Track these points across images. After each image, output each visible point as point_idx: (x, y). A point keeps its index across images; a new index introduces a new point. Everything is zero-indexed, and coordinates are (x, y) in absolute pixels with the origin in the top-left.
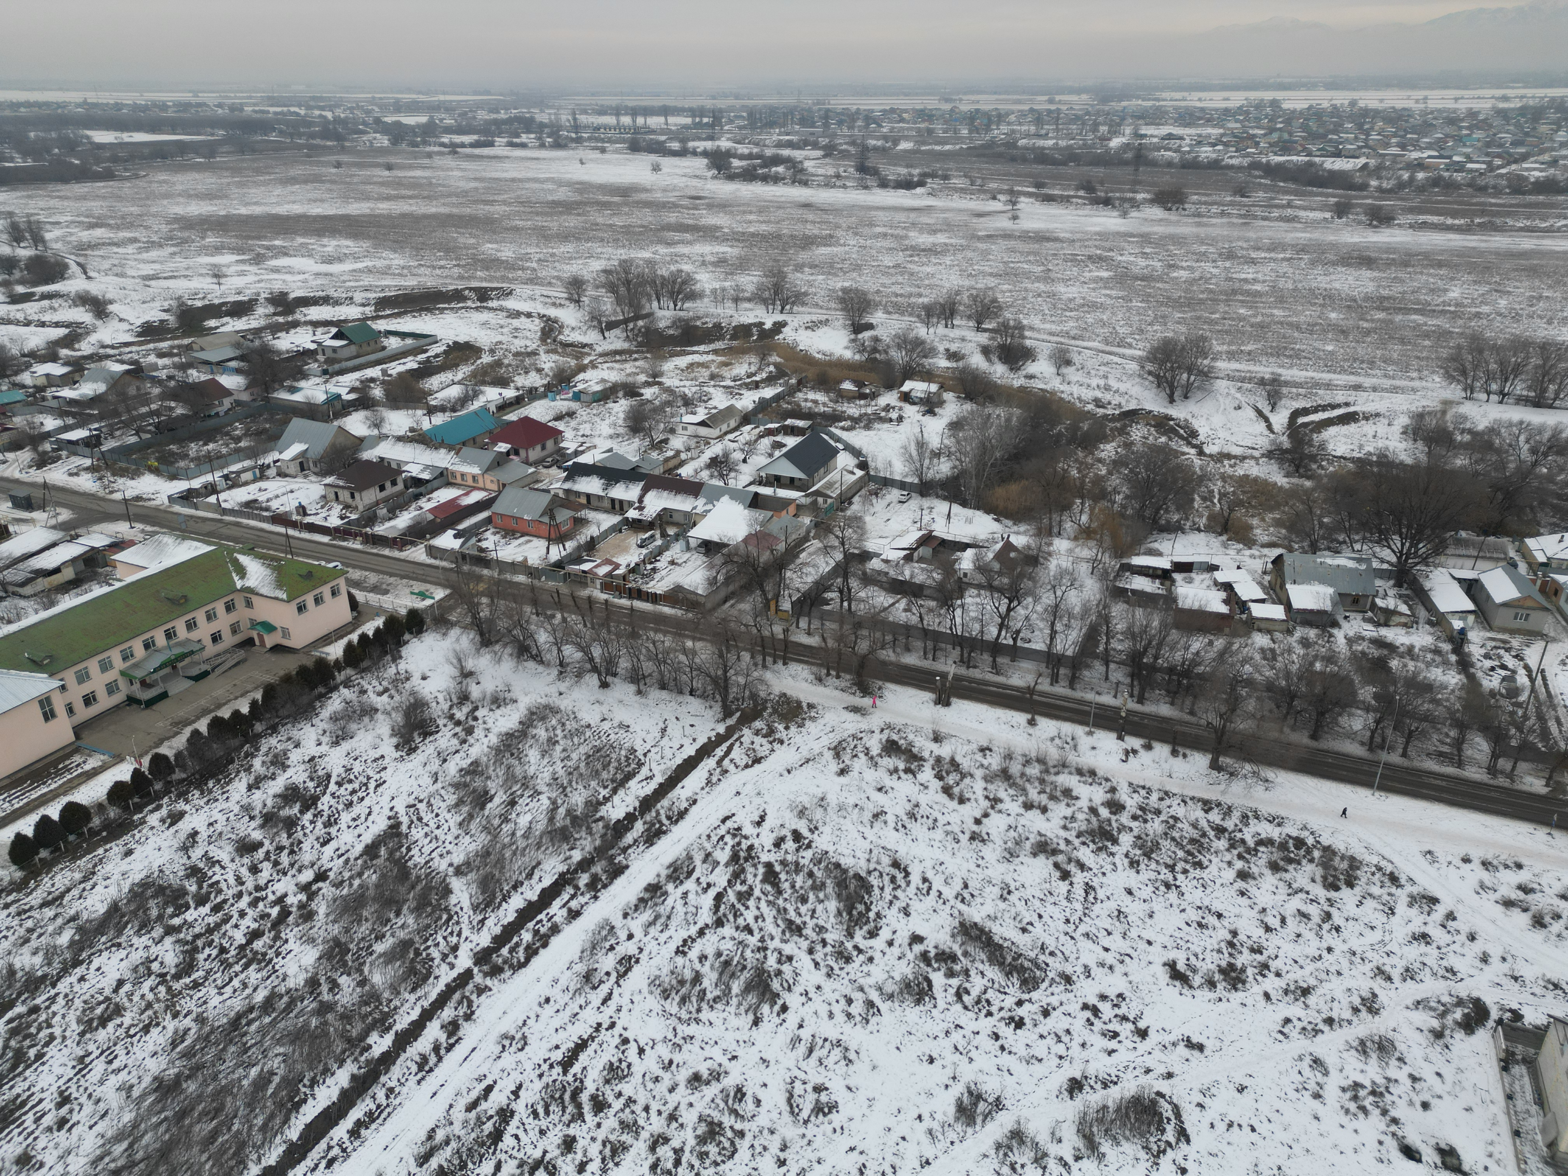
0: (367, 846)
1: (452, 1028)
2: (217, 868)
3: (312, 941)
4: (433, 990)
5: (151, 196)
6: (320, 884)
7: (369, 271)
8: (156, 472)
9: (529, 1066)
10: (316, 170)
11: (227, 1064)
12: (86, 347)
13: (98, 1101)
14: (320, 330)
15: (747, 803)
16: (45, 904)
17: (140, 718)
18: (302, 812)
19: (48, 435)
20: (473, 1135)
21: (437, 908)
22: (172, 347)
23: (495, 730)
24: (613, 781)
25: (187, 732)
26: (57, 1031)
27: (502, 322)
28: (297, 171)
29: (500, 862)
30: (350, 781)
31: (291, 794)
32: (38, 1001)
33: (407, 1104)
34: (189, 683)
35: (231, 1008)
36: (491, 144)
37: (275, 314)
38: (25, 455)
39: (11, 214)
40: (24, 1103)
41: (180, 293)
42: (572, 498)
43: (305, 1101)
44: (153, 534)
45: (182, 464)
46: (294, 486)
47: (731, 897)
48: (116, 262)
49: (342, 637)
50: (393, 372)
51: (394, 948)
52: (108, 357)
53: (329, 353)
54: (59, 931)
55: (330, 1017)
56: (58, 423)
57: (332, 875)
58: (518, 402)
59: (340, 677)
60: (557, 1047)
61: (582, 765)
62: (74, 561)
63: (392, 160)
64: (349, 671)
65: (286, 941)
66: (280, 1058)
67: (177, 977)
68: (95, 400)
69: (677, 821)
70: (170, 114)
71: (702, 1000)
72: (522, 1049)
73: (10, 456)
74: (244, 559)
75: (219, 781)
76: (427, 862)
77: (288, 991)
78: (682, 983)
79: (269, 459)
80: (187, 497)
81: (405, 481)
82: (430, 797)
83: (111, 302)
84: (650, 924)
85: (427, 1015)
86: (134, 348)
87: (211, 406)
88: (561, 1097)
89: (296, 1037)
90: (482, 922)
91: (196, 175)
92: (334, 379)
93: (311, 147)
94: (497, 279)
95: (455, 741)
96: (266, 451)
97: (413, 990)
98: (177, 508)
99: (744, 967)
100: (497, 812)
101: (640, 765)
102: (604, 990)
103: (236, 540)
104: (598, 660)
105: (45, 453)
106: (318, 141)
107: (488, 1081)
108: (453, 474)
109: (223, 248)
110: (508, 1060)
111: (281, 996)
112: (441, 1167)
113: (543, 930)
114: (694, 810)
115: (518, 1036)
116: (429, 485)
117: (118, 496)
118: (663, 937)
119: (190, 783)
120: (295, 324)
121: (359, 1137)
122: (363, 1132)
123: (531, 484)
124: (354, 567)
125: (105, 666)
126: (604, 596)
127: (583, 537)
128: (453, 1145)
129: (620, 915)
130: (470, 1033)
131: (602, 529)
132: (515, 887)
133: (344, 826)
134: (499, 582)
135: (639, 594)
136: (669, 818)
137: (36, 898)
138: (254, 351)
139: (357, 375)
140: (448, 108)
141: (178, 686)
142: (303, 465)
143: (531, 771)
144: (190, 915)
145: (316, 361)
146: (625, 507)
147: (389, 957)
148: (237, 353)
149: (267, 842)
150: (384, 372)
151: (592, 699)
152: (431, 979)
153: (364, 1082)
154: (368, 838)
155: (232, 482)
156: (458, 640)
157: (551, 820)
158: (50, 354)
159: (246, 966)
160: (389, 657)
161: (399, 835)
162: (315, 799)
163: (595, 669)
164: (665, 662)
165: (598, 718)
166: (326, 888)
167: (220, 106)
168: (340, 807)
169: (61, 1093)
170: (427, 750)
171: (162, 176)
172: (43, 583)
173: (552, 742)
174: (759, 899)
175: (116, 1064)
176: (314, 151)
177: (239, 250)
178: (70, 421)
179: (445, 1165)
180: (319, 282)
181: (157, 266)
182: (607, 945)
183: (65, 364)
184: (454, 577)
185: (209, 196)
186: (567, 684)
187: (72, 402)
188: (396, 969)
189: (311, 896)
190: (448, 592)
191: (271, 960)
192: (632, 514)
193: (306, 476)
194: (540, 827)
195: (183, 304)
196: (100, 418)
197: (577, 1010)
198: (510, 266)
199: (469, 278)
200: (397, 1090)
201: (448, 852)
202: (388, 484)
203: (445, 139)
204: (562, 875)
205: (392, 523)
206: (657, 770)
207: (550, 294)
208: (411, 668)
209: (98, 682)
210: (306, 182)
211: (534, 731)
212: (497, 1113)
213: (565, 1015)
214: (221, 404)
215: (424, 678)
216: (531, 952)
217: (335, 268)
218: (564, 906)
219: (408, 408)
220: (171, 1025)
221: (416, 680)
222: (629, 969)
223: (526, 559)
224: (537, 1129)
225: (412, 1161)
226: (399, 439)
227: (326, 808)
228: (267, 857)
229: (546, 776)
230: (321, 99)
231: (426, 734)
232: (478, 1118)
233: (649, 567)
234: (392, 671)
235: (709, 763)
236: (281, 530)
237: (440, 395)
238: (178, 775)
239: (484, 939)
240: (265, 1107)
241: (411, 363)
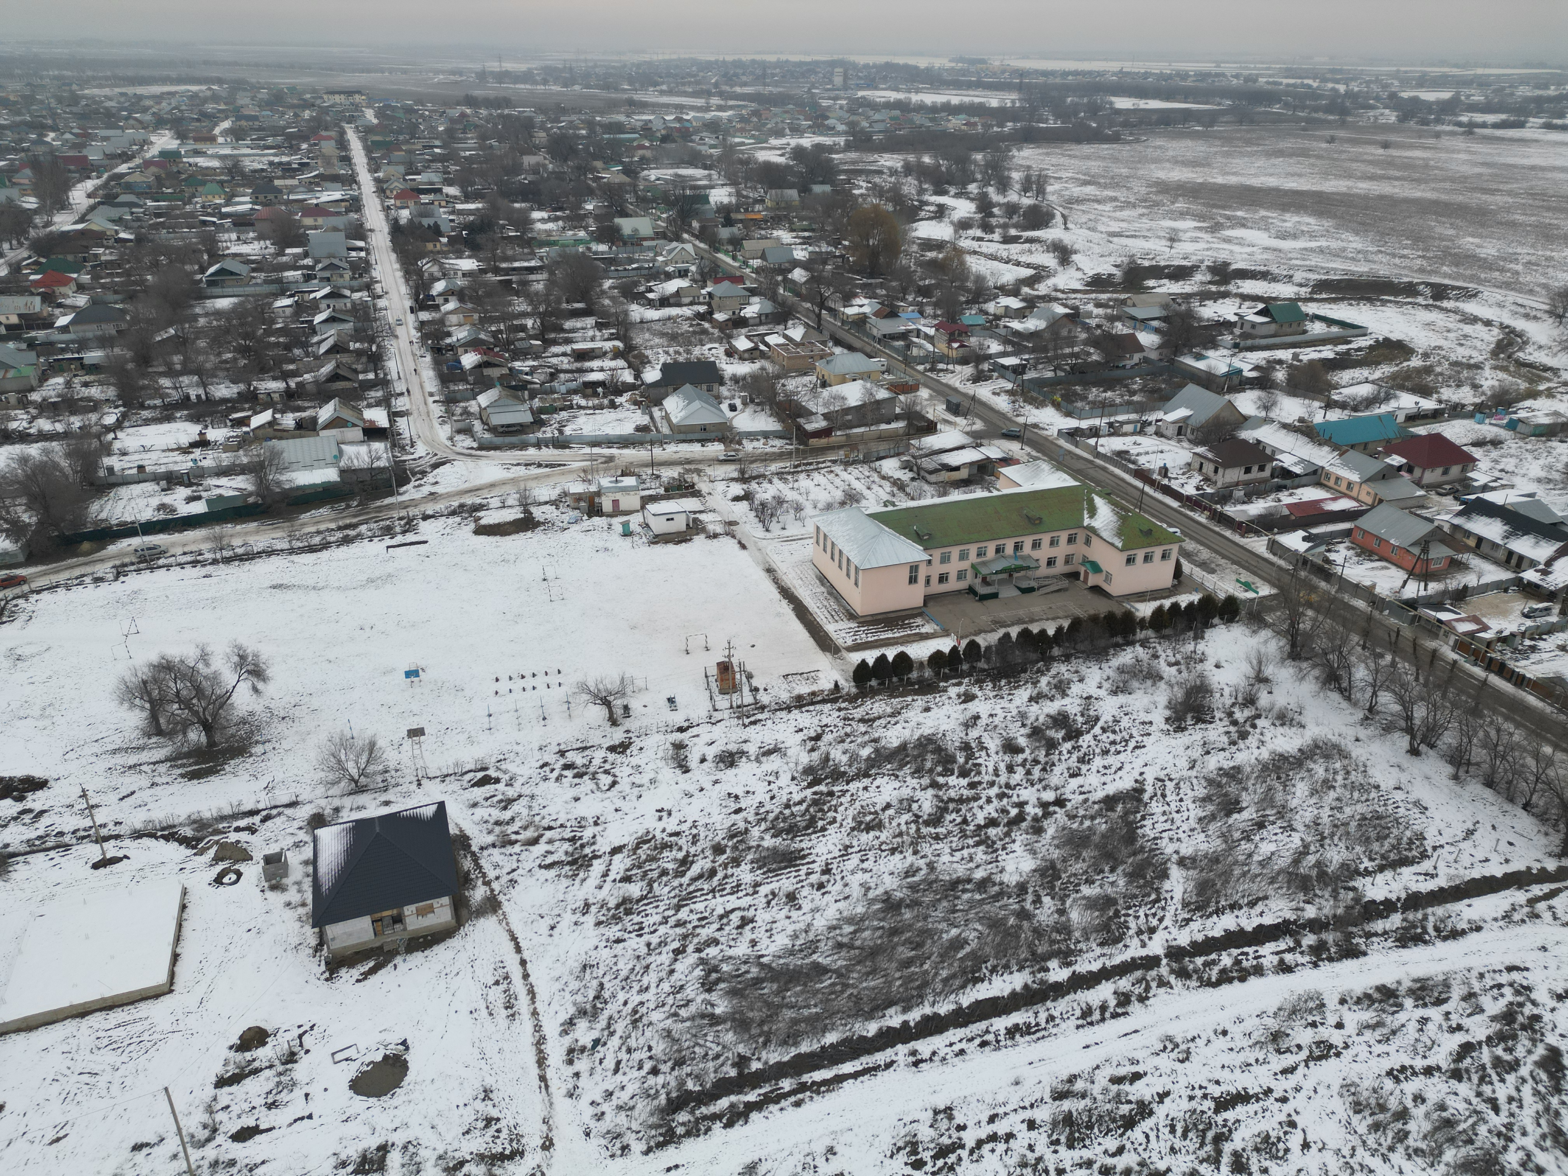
0: (1107, 796)
1: (1124, 999)
2: (983, 753)
3: (1033, 852)
4: (1120, 956)
5: (1144, 160)
6: (1057, 809)
7: (1321, 251)
8: (1057, 406)
9: (1183, 1082)
10: (1307, 144)
11: (937, 913)
12: (1042, 289)
13: (846, 885)
14: (1247, 304)
15: (1552, 965)
16: (862, 720)
17: (972, 606)
18: (1064, 739)
19: (990, 357)
20: (1108, 1106)
21: (1149, 884)
22: (1110, 300)
23: (1270, 746)
24: (1383, 857)
25: (1001, 632)
26: (839, 819)
27: (1451, 326)
28: (1287, 144)
29: (1226, 875)
30: (1114, 732)
31: (1061, 720)
32: (835, 789)
33: (1061, 1038)
34: (1019, 593)
35: (955, 871)
36: (1521, 125)
37: (1210, 283)
38: (968, 370)
39: (1029, 168)
40: (804, 857)
41: (1134, 251)
42: (1459, 536)
43: (983, 981)
44: (1036, 459)
45: (1079, 404)
46: (1165, 448)
47: (1485, 1055)
48: (1092, 217)
49: (1155, 599)
50: (1305, 358)
51: (1098, 898)
52: (1056, 299)
53: (1247, 328)
54: (863, 745)
55: (1025, 924)
56: (1001, 348)
57: (1069, 805)
58: (1435, 416)
59: (1140, 635)
60: (1218, 1082)
61: (1354, 824)
62: (972, 464)
63: (1393, 138)
64: (1150, 633)
65: (1014, 841)
66: (976, 934)
67: (927, 823)
68: (1034, 335)
69: (1445, 939)
70: (1189, 83)
71: (1401, 1141)
72: (1182, 1061)
73: (958, 368)
74: (1099, 501)
75: (1009, 683)
76: (1155, 838)
77: (1001, 883)
78: (1383, 1108)
79: (1152, 417)
80: (1073, 435)
81: (1274, 469)
82: (1180, 780)
83: (1076, 252)
84: (1368, 1027)
85: (1105, 974)
86: (1079, 296)
87: (1122, 358)
88: (1204, 1131)
89: (995, 924)
90: (1188, 921)
91: (1189, 143)
92: (1242, 355)
93: (1309, 121)
94: (1464, 278)
95: (1225, 739)
96: (1153, 409)
97: (1101, 944)
98: (1062, 442)
99: (1470, 1142)
100: (1241, 826)
101: (1424, 856)
102: (1289, 1060)
103: (1098, 483)
104: (1417, 722)
105: (983, 371)
106: (1321, 115)
107: (1140, 1069)
108: (1328, 475)
109: (1187, 213)
110: (1165, 1062)
111: (994, 884)
112: (1070, 1112)
113: (1245, 964)
114: (1474, 936)
115: (1183, 1047)
116: (1297, 480)
117: (1021, 420)
118: (1379, 1049)
119: (988, 675)
120: (1225, 295)
121: (1013, 1038)
122: (1017, 1036)
123: (1414, 507)
124: (1192, 538)
125: (963, 556)
126: (1453, 656)
127: (1455, 582)
128: (1088, 1101)
129: (1336, 998)
130: (1138, 1015)
131: (1482, 581)
132: (1233, 907)
133: (1094, 769)
134: (1333, 600)
135: (1502, 670)
136: (1437, 929)
137: (858, 713)
138: (1178, 314)
139: (1266, 354)
140: (1481, 83)
141: (1008, 592)
142: (1181, 430)
143: (1293, 803)
144: (952, 780)
145: (1232, 333)
146: (1524, 565)
147: (1092, 904)
148: (1163, 313)
149: (1028, 751)
150: (1295, 357)
151: (1393, 761)
152: (1121, 945)
153: (1033, 996)
154: (1111, 790)
155: (1115, 430)
156: (1266, 642)
157: (1296, 862)
158: (1013, 291)
159: (977, 844)
160: (1191, 634)
161: (1139, 800)
162: (1078, 734)
163: (1409, 730)
164: (1503, 758)
165: (1392, 783)
166: (1060, 814)
167: (1237, 76)
168: (1098, 751)
169: (827, 864)
170: (1195, 735)
171: (1159, 142)
172: (945, 476)
173: (1328, 785)
174: (1524, 1081)
175: (865, 865)
176: (1312, 123)
177: (1201, 217)
178: (1010, 349)
179: (1075, 1114)
180: (1265, 256)
181: (1124, 225)
182: (1310, 1019)
183: (1023, 300)
184: (1287, 579)
185: (1193, 164)
186: (1370, 731)
187: (1017, 333)
188: (1091, 918)
189: (1047, 815)
190: (1274, 591)
191: (997, 850)
192: (1530, 575)
193: (1179, 441)
194: (1282, 862)
195: (1134, 262)
196: (1032, 351)
197: (1253, 1062)
198: (1487, 265)
199: (1430, 273)
200: (1057, 1021)
201: (1179, 840)
202: (1255, 468)
203: (1464, 119)
204: (1286, 922)
205: (1244, 507)
206: (1442, 870)
207: (1526, 302)
208: (1209, 651)
209: (954, 566)
210: (1291, 155)
211: (1312, 766)
212: (1138, 1102)
213: (1238, 1059)
214: (1131, 358)
215: (1218, 666)
216: (1225, 978)
217: (1286, 245)
218: (1277, 953)
219: (1305, 397)
220: (910, 858)
221: (1209, 665)
222: (1324, 1057)
223: (1374, 586)
224: (1169, 1144)
225: (1048, 1090)
226: (1285, 426)
227: (1085, 745)
228: (1023, 764)
229: (1308, 816)
230: (1340, 71)
231: (1199, 720)
232: (1118, 1095)
233: (1527, 642)
234: (1190, 647)
235: (1519, 896)
236: (1139, 484)
237: (1346, 391)
238: (982, 665)
239: (1183, 938)
240: (951, 965)
241: (1327, 352)
